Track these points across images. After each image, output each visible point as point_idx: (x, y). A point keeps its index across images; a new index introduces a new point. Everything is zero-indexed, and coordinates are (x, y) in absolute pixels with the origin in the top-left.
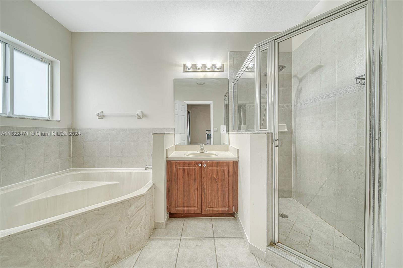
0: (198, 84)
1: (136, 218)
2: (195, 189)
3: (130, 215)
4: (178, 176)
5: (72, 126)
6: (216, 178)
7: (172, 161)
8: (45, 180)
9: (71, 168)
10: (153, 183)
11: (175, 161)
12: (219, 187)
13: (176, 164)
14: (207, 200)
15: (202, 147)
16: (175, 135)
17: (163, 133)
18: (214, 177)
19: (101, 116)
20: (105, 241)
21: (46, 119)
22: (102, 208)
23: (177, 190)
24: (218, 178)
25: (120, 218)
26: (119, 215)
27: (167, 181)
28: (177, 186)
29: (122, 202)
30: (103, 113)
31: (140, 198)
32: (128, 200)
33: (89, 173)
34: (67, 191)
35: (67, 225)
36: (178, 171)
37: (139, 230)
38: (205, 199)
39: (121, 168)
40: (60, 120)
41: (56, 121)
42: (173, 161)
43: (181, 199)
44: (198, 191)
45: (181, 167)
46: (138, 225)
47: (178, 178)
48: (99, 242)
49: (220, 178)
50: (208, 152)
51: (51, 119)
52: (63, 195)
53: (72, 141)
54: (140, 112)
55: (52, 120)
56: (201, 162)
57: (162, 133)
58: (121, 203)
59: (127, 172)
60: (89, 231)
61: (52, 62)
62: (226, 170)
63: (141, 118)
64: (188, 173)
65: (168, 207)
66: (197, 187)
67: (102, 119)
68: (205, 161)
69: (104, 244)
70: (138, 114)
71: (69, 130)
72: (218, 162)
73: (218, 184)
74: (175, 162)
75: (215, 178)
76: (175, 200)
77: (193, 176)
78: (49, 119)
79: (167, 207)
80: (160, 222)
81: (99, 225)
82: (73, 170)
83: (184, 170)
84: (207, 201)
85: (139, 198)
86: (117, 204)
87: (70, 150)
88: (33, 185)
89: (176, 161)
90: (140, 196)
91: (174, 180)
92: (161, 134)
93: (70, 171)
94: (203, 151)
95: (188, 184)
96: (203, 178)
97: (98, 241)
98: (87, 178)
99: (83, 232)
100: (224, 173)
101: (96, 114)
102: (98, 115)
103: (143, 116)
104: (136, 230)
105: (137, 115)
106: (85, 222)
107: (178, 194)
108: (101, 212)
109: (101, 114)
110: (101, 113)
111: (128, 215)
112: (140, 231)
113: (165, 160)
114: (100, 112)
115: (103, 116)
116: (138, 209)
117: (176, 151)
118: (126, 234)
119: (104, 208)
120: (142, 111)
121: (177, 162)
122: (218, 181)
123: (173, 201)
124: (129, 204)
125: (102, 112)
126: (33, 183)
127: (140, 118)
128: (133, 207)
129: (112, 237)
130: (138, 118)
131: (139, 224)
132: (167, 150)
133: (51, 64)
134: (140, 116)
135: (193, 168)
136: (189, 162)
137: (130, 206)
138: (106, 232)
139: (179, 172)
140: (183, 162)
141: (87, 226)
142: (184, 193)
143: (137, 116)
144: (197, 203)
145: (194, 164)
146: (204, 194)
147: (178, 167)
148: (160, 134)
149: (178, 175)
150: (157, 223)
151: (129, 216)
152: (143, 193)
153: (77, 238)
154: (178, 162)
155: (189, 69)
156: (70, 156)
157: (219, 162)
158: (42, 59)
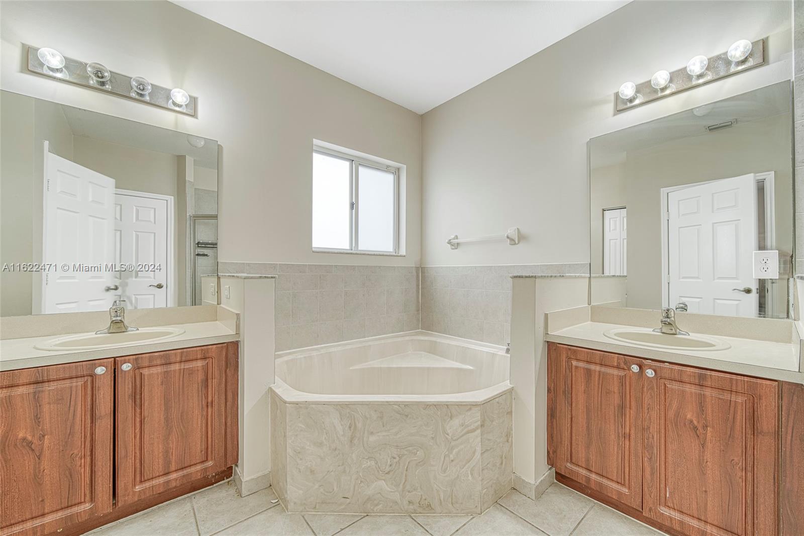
0: (710, 130)
1: (462, 446)
2: (621, 435)
3: (450, 435)
4: (574, 386)
5: (421, 263)
6: (695, 423)
7: (558, 345)
8: (383, 342)
9: (419, 329)
10: (512, 386)
11: (566, 346)
12: (708, 456)
13: (569, 353)
14: (663, 482)
15: (668, 317)
16: (592, 280)
17: (532, 277)
18: (689, 416)
19: (455, 245)
20: (409, 463)
21: (391, 254)
22: (405, 404)
23: (571, 418)
24: (707, 427)
25: (433, 434)
26: (432, 427)
27: (549, 390)
28: (570, 408)
29: (437, 406)
30: (457, 239)
31: (470, 409)
32: (447, 405)
33: (436, 342)
34: (404, 364)
35: (360, 413)
36: (573, 374)
37: (469, 473)
38: (652, 474)
39: (482, 341)
40: (405, 254)
41: (401, 256)
42: (562, 346)
43: (580, 446)
44: (633, 444)
45: (581, 364)
46: (466, 464)
47: (574, 389)
48: (400, 460)
49: (713, 427)
50: (693, 336)
51: (397, 254)
52: (397, 368)
53: (420, 287)
54: (515, 231)
55: (399, 255)
56: (641, 361)
57: (531, 275)
58: (435, 405)
59: (487, 352)
60: (387, 435)
61: (398, 169)
62: (739, 407)
63: (517, 243)
64: (601, 382)
65: (551, 453)
66: (627, 431)
67: (456, 250)
68: (653, 360)
69: (407, 467)
70: (509, 234)
71: (417, 268)
72: (704, 372)
73: (703, 446)
74: (566, 348)
75: (691, 421)
76: (566, 442)
77: (616, 396)
78: (394, 254)
79: (548, 452)
80: (527, 481)
81: (401, 431)
82: (422, 334)
83: (588, 372)
84: (663, 486)
85: (469, 407)
86: (428, 405)
87: (418, 302)
88: (370, 346)
89: (569, 347)
90: (470, 405)
91: (564, 392)
92: (529, 277)
93: (417, 334)
94: (673, 331)
95: (599, 412)
96: (646, 411)
97: (398, 458)
98: (434, 350)
99: (378, 432)
100: (731, 417)
101: (447, 241)
102: (449, 242)
103: (520, 238)
104: (463, 470)
105: (508, 237)
106: (382, 418)
107: (574, 431)
108: (403, 410)
109: (455, 241)
110: (454, 239)
111: (448, 434)
112: (470, 476)
113: (541, 339)
114: (453, 236)
115: (458, 244)
116: (465, 430)
117: (592, 321)
118: (443, 469)
119: (407, 405)
120: (518, 229)
121: (570, 349)
122: (706, 434)
123: (561, 442)
124: (450, 414)
125: (456, 237)
126: (370, 343)
127: (513, 242)
128: (456, 422)
129: (419, 462)
130: (510, 244)
131: (469, 462)
132: (546, 315)
133: (397, 172)
134: (513, 238)
135: (615, 372)
136: (604, 354)
137: (451, 418)
138: (410, 448)
139: (575, 375)
140: (588, 353)
141: (383, 426)
142: (589, 435)
143: (509, 240)
144: (629, 476)
145: (619, 363)
146: (651, 458)
147: (574, 363)
148: (526, 277)
149: (573, 382)
150: (520, 478)
151: (449, 438)
152: (478, 400)
153: (372, 439)
154: (574, 350)
155: (631, 101)
156: (418, 310)
157: (708, 373)
158: (387, 169)
